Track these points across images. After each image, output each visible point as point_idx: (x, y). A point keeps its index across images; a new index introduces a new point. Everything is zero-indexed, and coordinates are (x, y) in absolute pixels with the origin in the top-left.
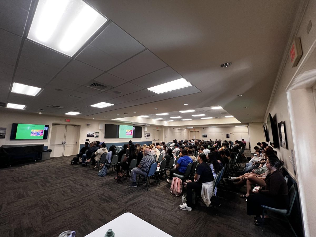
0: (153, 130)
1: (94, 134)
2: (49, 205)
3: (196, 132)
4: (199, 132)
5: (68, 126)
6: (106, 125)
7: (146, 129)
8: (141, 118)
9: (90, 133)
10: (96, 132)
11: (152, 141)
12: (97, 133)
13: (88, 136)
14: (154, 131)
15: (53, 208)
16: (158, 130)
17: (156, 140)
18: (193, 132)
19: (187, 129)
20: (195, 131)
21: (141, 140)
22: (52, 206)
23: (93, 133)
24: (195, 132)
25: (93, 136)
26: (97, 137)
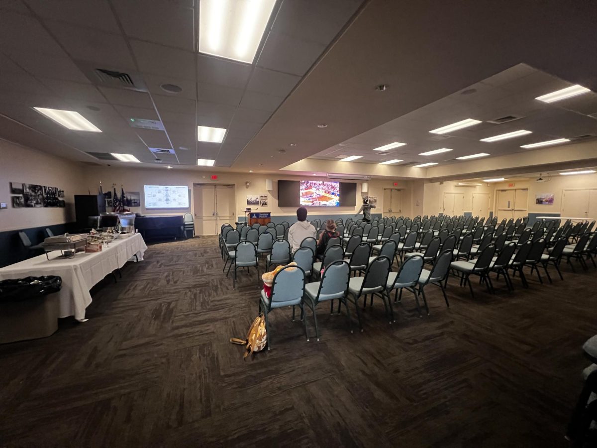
0: (385, 189)
1: (259, 199)
2: (219, 286)
3: (516, 190)
4: (526, 189)
5: (218, 187)
6: (279, 181)
7: (365, 188)
8: (346, 163)
9: (253, 197)
10: (262, 196)
11: (382, 213)
12: (264, 198)
13: (249, 203)
14: (389, 191)
15: (222, 290)
16: (399, 190)
17: (393, 211)
18: (507, 191)
19: (488, 183)
20: (514, 188)
21: (354, 210)
22: (222, 288)
23: (257, 198)
24: (513, 191)
25: (257, 203)
26: (265, 204)
